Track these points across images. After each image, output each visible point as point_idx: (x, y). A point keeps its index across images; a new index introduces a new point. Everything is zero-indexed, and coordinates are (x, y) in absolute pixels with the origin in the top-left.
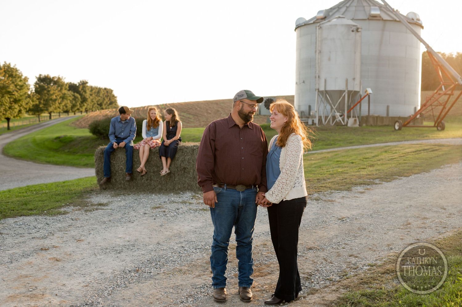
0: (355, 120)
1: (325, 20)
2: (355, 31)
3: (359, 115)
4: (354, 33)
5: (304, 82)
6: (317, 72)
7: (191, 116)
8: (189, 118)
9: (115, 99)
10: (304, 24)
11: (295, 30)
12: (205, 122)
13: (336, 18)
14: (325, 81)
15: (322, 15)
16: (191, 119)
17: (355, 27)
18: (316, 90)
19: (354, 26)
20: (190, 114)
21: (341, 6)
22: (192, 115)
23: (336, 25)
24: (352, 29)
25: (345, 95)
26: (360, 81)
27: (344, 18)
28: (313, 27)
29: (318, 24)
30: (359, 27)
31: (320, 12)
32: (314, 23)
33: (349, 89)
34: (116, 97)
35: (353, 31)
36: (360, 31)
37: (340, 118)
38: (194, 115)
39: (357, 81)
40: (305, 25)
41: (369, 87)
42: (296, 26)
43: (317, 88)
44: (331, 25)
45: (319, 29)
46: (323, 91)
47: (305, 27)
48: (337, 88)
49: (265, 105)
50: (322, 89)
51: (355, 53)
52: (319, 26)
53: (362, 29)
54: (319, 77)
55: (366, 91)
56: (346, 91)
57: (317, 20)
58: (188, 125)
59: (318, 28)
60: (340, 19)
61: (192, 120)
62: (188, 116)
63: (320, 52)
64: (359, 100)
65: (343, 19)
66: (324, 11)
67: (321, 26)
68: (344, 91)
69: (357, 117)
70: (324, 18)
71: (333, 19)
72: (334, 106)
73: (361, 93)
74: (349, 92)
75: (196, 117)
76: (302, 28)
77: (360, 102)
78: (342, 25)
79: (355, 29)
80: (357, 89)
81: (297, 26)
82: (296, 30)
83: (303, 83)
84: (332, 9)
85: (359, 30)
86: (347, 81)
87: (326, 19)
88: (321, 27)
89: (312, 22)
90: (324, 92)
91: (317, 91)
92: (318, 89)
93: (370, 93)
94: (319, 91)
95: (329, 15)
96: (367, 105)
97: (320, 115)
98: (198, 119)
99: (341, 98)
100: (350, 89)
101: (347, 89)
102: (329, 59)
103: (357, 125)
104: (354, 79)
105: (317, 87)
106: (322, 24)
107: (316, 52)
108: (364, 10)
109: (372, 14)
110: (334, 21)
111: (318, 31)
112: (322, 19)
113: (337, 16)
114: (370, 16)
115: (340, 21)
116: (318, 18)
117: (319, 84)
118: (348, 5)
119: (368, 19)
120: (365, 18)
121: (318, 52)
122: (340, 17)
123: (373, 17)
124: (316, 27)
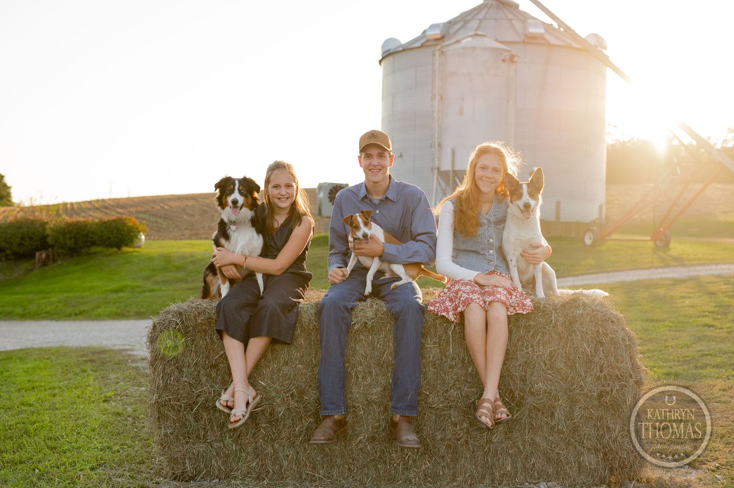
1: (444, 42)
2: (508, 61)
4: (506, 63)
6: (436, 135)
7: (160, 220)
8: (156, 222)
9: (8, 190)
11: (381, 62)
12: (191, 230)
13: (471, 36)
14: (454, 153)
15: (437, 33)
16: (161, 224)
17: (507, 54)
18: (432, 170)
19: (506, 51)
21: (468, 18)
23: (474, 48)
24: (502, 57)
27: (484, 36)
28: (428, 52)
29: (439, 47)
30: (513, 53)
32: (422, 46)
34: (9, 188)
35: (504, 61)
36: (516, 62)
38: (164, 218)
40: (404, 50)
42: (384, 53)
43: (437, 166)
44: (464, 48)
45: (440, 55)
46: (449, 171)
47: (403, 54)
49: (329, 198)
50: (446, 166)
51: (508, 102)
52: (439, 50)
53: (519, 57)
54: (439, 145)
57: (427, 41)
59: (437, 53)
60: (479, 39)
61: (164, 226)
63: (442, 98)
65: (485, 39)
66: (441, 25)
67: (445, 49)
70: (442, 38)
71: (463, 39)
76: (396, 56)
78: (486, 49)
79: (508, 58)
81: (387, 53)
82: (383, 63)
83: (400, 159)
85: (516, 59)
87: (445, 39)
88: (443, 52)
89: (418, 44)
90: (451, 174)
91: (436, 171)
92: (438, 169)
94: (440, 173)
95: (449, 33)
102: (461, 112)
105: (436, 164)
106: (445, 46)
107: (435, 98)
108: (513, 26)
109: (531, 33)
110: (467, 42)
111: (437, 60)
112: (436, 40)
113: (472, 33)
114: (526, 36)
115: (479, 42)
116: (429, 38)
117: (439, 159)
118: (481, 16)
119: (524, 42)
120: (517, 39)
121: (437, 98)
122: (477, 35)
123: (531, 40)
124: (434, 51)
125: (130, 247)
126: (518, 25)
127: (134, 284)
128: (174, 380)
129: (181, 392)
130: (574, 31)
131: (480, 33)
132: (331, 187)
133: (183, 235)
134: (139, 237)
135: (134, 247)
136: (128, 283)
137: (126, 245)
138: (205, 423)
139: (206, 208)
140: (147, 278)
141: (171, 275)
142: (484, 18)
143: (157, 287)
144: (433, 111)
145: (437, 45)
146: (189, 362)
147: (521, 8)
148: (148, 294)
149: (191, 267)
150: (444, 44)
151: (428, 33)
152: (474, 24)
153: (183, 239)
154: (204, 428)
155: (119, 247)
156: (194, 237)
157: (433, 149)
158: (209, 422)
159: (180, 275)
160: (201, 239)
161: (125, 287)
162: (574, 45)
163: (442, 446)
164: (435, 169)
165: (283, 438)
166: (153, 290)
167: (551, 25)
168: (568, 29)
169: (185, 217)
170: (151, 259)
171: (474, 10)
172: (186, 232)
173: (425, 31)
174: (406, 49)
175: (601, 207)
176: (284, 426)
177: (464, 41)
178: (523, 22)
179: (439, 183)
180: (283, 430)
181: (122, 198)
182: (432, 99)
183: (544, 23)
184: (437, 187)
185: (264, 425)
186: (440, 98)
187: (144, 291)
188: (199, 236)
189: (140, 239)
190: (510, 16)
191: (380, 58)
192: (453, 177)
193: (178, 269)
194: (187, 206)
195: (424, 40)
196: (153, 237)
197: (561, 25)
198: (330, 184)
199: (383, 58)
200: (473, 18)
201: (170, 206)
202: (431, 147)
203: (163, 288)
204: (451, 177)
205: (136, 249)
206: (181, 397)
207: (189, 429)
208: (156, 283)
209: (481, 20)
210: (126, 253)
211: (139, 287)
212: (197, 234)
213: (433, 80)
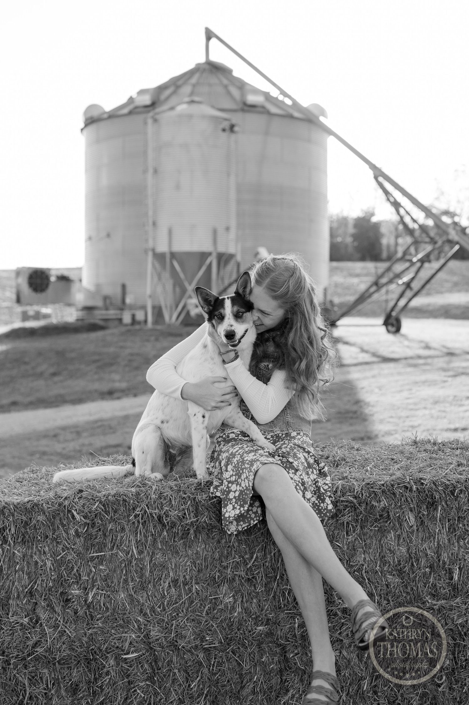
1: (156, 108)
2: (228, 130)
4: (226, 133)
5: (108, 235)
6: (150, 213)
10: (105, 116)
11: (82, 130)
13: (186, 102)
14: (170, 232)
15: (146, 99)
17: (227, 123)
19: (226, 120)
21: (180, 83)
23: (190, 117)
24: (221, 127)
25: (211, 262)
26: (237, 234)
27: (200, 103)
28: (138, 119)
29: (151, 114)
30: (234, 121)
31: (142, 92)
32: (131, 113)
33: (219, 251)
35: (224, 130)
36: (236, 132)
39: (233, 234)
40: (110, 117)
41: (262, 245)
42: (86, 120)
43: (151, 247)
44: (180, 116)
45: (153, 123)
46: (166, 253)
47: (110, 122)
48: (194, 248)
49: (29, 283)
50: (162, 248)
51: (228, 175)
52: (151, 118)
53: (240, 126)
54: (154, 224)
55: (257, 254)
56: (214, 255)
57: (136, 108)
59: (150, 121)
60: (195, 107)
63: (156, 171)
65: (201, 106)
66: (151, 90)
67: (157, 117)
68: (210, 254)
70: (153, 104)
71: (178, 105)
72: (190, 286)
73: (239, 258)
74: (220, 256)
76: (102, 124)
78: (204, 117)
79: (227, 127)
80: (231, 250)
81: (90, 121)
82: (85, 131)
83: (107, 238)
85: (236, 129)
86: (215, 232)
87: (156, 106)
88: (156, 120)
89: (126, 111)
90: (168, 257)
91: (150, 254)
92: (153, 250)
94: (155, 254)
95: (160, 99)
97: (157, 304)
99: (204, 268)
100: (221, 249)
101: (216, 249)
102: (178, 187)
104: (228, 229)
105: (151, 244)
106: (157, 114)
107: (148, 170)
108: (229, 93)
109: (250, 101)
110: (182, 108)
111: (150, 128)
112: (146, 107)
113: (187, 99)
114: (245, 104)
115: (196, 109)
116: (137, 105)
117: (154, 239)
118: (194, 81)
119: (242, 110)
120: (234, 106)
121: (151, 171)
122: (193, 102)
123: (251, 108)
124: (145, 119)
126: (235, 92)
131: (196, 99)
138: (47, 686)
142: (198, 83)
144: (146, 186)
145: (148, 112)
146: (17, 589)
150: (156, 111)
151: (136, 99)
154: (46, 694)
157: (147, 228)
158: (53, 684)
162: (296, 114)
163: (414, 695)
164: (150, 250)
165: (172, 702)
173: (132, 97)
174: (113, 115)
175: (325, 290)
176: (173, 682)
177: (179, 108)
178: (240, 88)
179: (155, 267)
180: (172, 689)
182: (145, 171)
184: (152, 270)
185: (141, 684)
186: (154, 171)
190: (225, 81)
191: (83, 126)
192: (171, 259)
195: (133, 107)
199: (86, 126)
200: (185, 83)
202: (145, 226)
204: (168, 260)
207: (21, 697)
209: (194, 85)
213: (145, 153)
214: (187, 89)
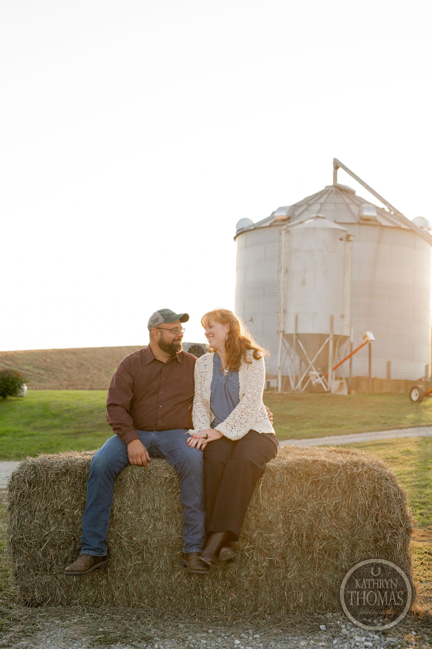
0: (341, 384)
1: (289, 222)
2: (345, 240)
3: (348, 376)
4: (343, 242)
5: (252, 320)
6: (282, 303)
7: (42, 372)
8: (39, 373)
10: (253, 228)
11: (235, 238)
12: (68, 381)
13: (313, 218)
14: (297, 318)
15: (284, 214)
16: (43, 375)
17: (344, 234)
18: (278, 333)
19: (343, 231)
20: (37, 367)
21: (311, 202)
22: (43, 369)
23: (315, 229)
24: (339, 237)
25: (328, 342)
26: (351, 320)
27: (325, 218)
28: (276, 230)
29: (285, 227)
30: (350, 233)
31: (280, 209)
32: (271, 226)
33: (335, 333)
35: (341, 239)
36: (351, 241)
37: (320, 380)
38: (46, 369)
39: (347, 321)
40: (255, 229)
41: (369, 330)
42: (238, 231)
43: (282, 330)
44: (306, 229)
45: (285, 234)
46: (293, 334)
47: (255, 232)
48: (316, 331)
50: (290, 330)
51: (344, 274)
52: (285, 230)
53: (354, 236)
54: (285, 311)
55: (365, 336)
56: (331, 336)
57: (276, 221)
58: (42, 384)
59: (283, 232)
60: (319, 221)
61: (45, 377)
62: (37, 371)
63: (287, 271)
64: (348, 353)
65: (324, 220)
66: (288, 208)
67: (289, 229)
68: (328, 336)
69: (344, 379)
70: (288, 219)
71: (306, 220)
72: (311, 361)
73: (352, 339)
74: (336, 338)
75: (51, 373)
76: (249, 234)
77: (350, 356)
78: (325, 229)
79: (344, 237)
80: (346, 333)
81: (241, 231)
82: (237, 239)
83: (251, 322)
84: (296, 206)
85: (351, 238)
86: (332, 319)
87: (290, 220)
88: (288, 232)
89: (267, 224)
90: (294, 337)
91: (281, 334)
92: (283, 332)
93: (371, 340)
94: (284, 335)
95: (294, 215)
96: (367, 359)
97: (285, 374)
98: (54, 377)
99: (323, 347)
100: (337, 332)
101: (333, 332)
102: (303, 283)
103: (345, 392)
104: (343, 316)
105: (282, 327)
106: (290, 226)
107: (281, 270)
108: (350, 209)
109: (365, 216)
110: (309, 223)
111: (284, 238)
112: (284, 220)
113: (314, 215)
114: (361, 218)
115: (320, 223)
116: (277, 218)
117: (284, 323)
118: (322, 200)
119: (359, 223)
120: (353, 221)
121: (283, 270)
122: (318, 217)
123: (366, 221)
124: (280, 231)
125: (14, 396)
126: (354, 209)
127: (16, 429)
128: (27, 521)
129: (32, 532)
130: (402, 215)
131: (320, 215)
132: (190, 346)
133: (61, 385)
134: (22, 387)
135: (17, 396)
136: (10, 428)
137: (11, 395)
139: (83, 362)
140: (27, 424)
141: (48, 422)
142: (325, 202)
143: (35, 432)
144: (279, 282)
145: (284, 225)
146: (39, 507)
147: (357, 194)
148: (27, 438)
149: (66, 415)
150: (289, 224)
151: (276, 215)
152: (317, 207)
153: (61, 389)
154: (51, 563)
155: (4, 397)
156: (70, 388)
157: (279, 315)
158: (55, 558)
159: (56, 422)
160: (77, 389)
161: (8, 431)
162: (403, 226)
164: (281, 332)
166: (32, 435)
167: (383, 209)
168: (397, 212)
169: (64, 369)
170: (31, 407)
171: (316, 195)
172: (64, 382)
173: (274, 213)
174: (257, 228)
175: (427, 367)
177: (307, 222)
178: (359, 206)
179: (284, 344)
181: (10, 351)
182: (279, 271)
183: (376, 208)
184: (282, 347)
186: (285, 271)
187: (24, 436)
188: (76, 387)
189: (22, 390)
190: (348, 201)
191: (235, 235)
192: (296, 339)
193: (55, 416)
194: (67, 359)
195: (273, 220)
196: (34, 387)
197: (392, 209)
198: (189, 343)
199: (237, 235)
200: (315, 202)
201: (52, 359)
202: (278, 313)
203: (41, 433)
204: (294, 340)
205: (19, 398)
206: (32, 536)
208: (35, 428)
209: (322, 204)
210: (11, 401)
211: (20, 431)
212: (73, 385)
213: (280, 255)
214: (316, 207)
